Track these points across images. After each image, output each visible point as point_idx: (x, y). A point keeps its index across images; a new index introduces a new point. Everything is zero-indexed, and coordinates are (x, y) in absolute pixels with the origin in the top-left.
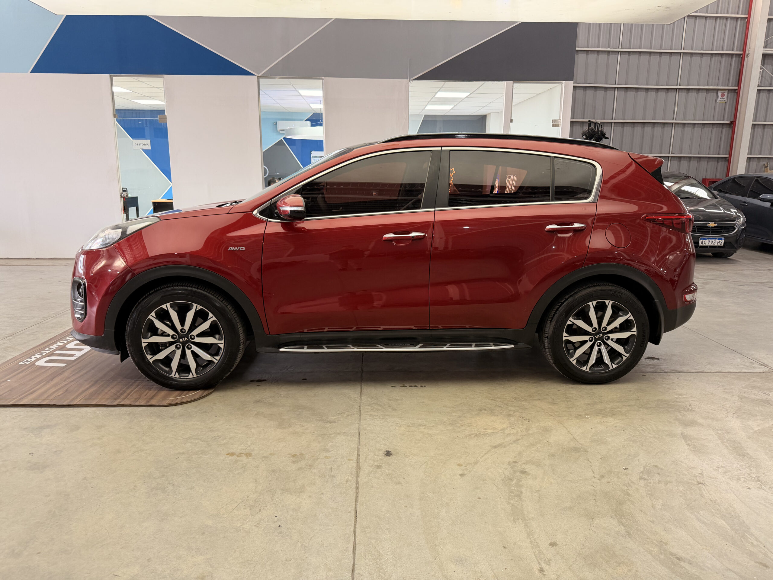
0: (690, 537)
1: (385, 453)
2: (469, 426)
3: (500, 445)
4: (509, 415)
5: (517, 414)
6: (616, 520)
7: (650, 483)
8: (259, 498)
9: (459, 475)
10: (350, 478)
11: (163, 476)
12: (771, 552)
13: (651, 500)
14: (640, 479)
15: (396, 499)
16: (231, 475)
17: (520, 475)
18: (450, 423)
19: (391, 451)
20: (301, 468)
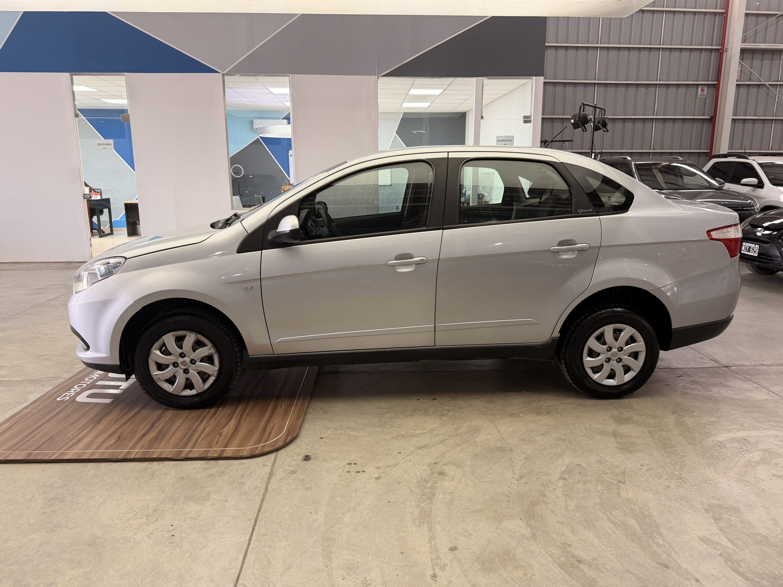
0: (596, 538)
1: (304, 458)
2: (398, 427)
3: (425, 446)
4: (443, 415)
5: (451, 414)
6: (525, 522)
7: (569, 483)
8: (159, 506)
9: (375, 478)
10: (260, 485)
11: (65, 486)
12: (675, 552)
13: (566, 501)
14: (560, 479)
15: (302, 505)
16: (137, 483)
17: (438, 476)
18: (380, 425)
19: (310, 455)
20: (211, 475)
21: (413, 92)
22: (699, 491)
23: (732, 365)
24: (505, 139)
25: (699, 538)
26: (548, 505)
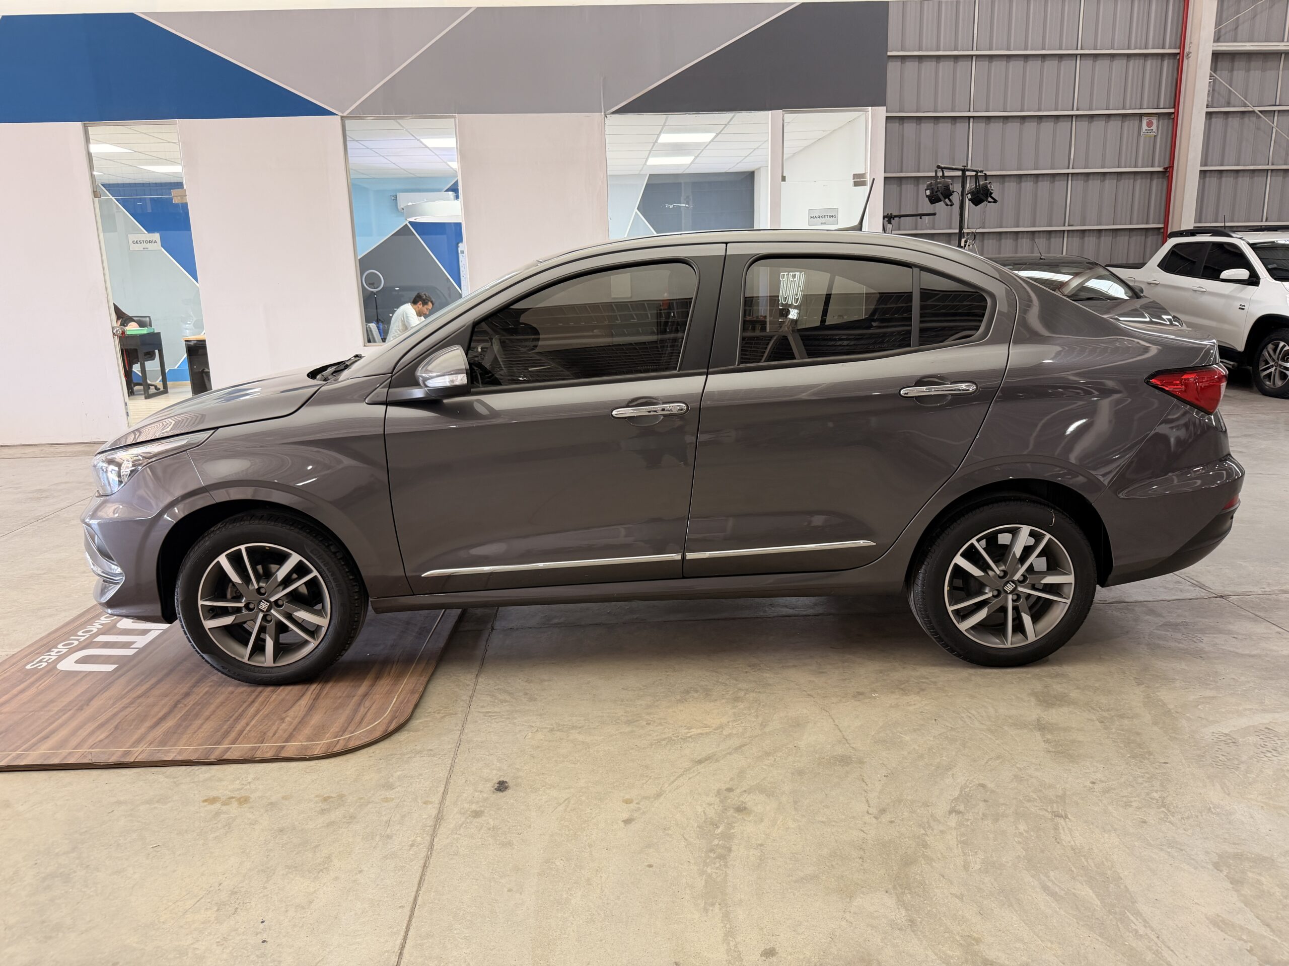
0: (1024, 925)
1: (497, 786)
2: (661, 724)
3: (708, 758)
4: (737, 699)
5: (752, 696)
6: (894, 897)
7: (968, 820)
9: (623, 821)
10: (419, 839)
11: (74, 849)
12: (1169, 947)
13: (965, 854)
14: (950, 812)
15: (495, 876)
16: (201, 842)
17: (734, 814)
18: (628, 721)
19: (507, 780)
20: (333, 822)
21: (665, 138)
22: (1198, 829)
23: (1232, 594)
24: (822, 215)
25: (1208, 919)
26: (934, 864)
